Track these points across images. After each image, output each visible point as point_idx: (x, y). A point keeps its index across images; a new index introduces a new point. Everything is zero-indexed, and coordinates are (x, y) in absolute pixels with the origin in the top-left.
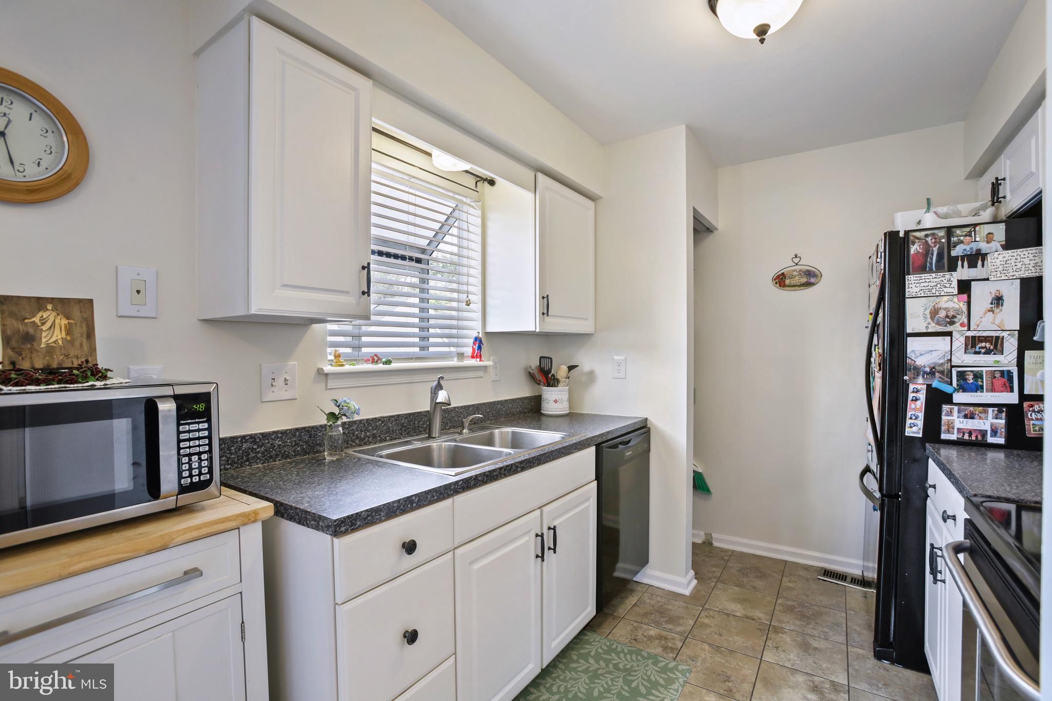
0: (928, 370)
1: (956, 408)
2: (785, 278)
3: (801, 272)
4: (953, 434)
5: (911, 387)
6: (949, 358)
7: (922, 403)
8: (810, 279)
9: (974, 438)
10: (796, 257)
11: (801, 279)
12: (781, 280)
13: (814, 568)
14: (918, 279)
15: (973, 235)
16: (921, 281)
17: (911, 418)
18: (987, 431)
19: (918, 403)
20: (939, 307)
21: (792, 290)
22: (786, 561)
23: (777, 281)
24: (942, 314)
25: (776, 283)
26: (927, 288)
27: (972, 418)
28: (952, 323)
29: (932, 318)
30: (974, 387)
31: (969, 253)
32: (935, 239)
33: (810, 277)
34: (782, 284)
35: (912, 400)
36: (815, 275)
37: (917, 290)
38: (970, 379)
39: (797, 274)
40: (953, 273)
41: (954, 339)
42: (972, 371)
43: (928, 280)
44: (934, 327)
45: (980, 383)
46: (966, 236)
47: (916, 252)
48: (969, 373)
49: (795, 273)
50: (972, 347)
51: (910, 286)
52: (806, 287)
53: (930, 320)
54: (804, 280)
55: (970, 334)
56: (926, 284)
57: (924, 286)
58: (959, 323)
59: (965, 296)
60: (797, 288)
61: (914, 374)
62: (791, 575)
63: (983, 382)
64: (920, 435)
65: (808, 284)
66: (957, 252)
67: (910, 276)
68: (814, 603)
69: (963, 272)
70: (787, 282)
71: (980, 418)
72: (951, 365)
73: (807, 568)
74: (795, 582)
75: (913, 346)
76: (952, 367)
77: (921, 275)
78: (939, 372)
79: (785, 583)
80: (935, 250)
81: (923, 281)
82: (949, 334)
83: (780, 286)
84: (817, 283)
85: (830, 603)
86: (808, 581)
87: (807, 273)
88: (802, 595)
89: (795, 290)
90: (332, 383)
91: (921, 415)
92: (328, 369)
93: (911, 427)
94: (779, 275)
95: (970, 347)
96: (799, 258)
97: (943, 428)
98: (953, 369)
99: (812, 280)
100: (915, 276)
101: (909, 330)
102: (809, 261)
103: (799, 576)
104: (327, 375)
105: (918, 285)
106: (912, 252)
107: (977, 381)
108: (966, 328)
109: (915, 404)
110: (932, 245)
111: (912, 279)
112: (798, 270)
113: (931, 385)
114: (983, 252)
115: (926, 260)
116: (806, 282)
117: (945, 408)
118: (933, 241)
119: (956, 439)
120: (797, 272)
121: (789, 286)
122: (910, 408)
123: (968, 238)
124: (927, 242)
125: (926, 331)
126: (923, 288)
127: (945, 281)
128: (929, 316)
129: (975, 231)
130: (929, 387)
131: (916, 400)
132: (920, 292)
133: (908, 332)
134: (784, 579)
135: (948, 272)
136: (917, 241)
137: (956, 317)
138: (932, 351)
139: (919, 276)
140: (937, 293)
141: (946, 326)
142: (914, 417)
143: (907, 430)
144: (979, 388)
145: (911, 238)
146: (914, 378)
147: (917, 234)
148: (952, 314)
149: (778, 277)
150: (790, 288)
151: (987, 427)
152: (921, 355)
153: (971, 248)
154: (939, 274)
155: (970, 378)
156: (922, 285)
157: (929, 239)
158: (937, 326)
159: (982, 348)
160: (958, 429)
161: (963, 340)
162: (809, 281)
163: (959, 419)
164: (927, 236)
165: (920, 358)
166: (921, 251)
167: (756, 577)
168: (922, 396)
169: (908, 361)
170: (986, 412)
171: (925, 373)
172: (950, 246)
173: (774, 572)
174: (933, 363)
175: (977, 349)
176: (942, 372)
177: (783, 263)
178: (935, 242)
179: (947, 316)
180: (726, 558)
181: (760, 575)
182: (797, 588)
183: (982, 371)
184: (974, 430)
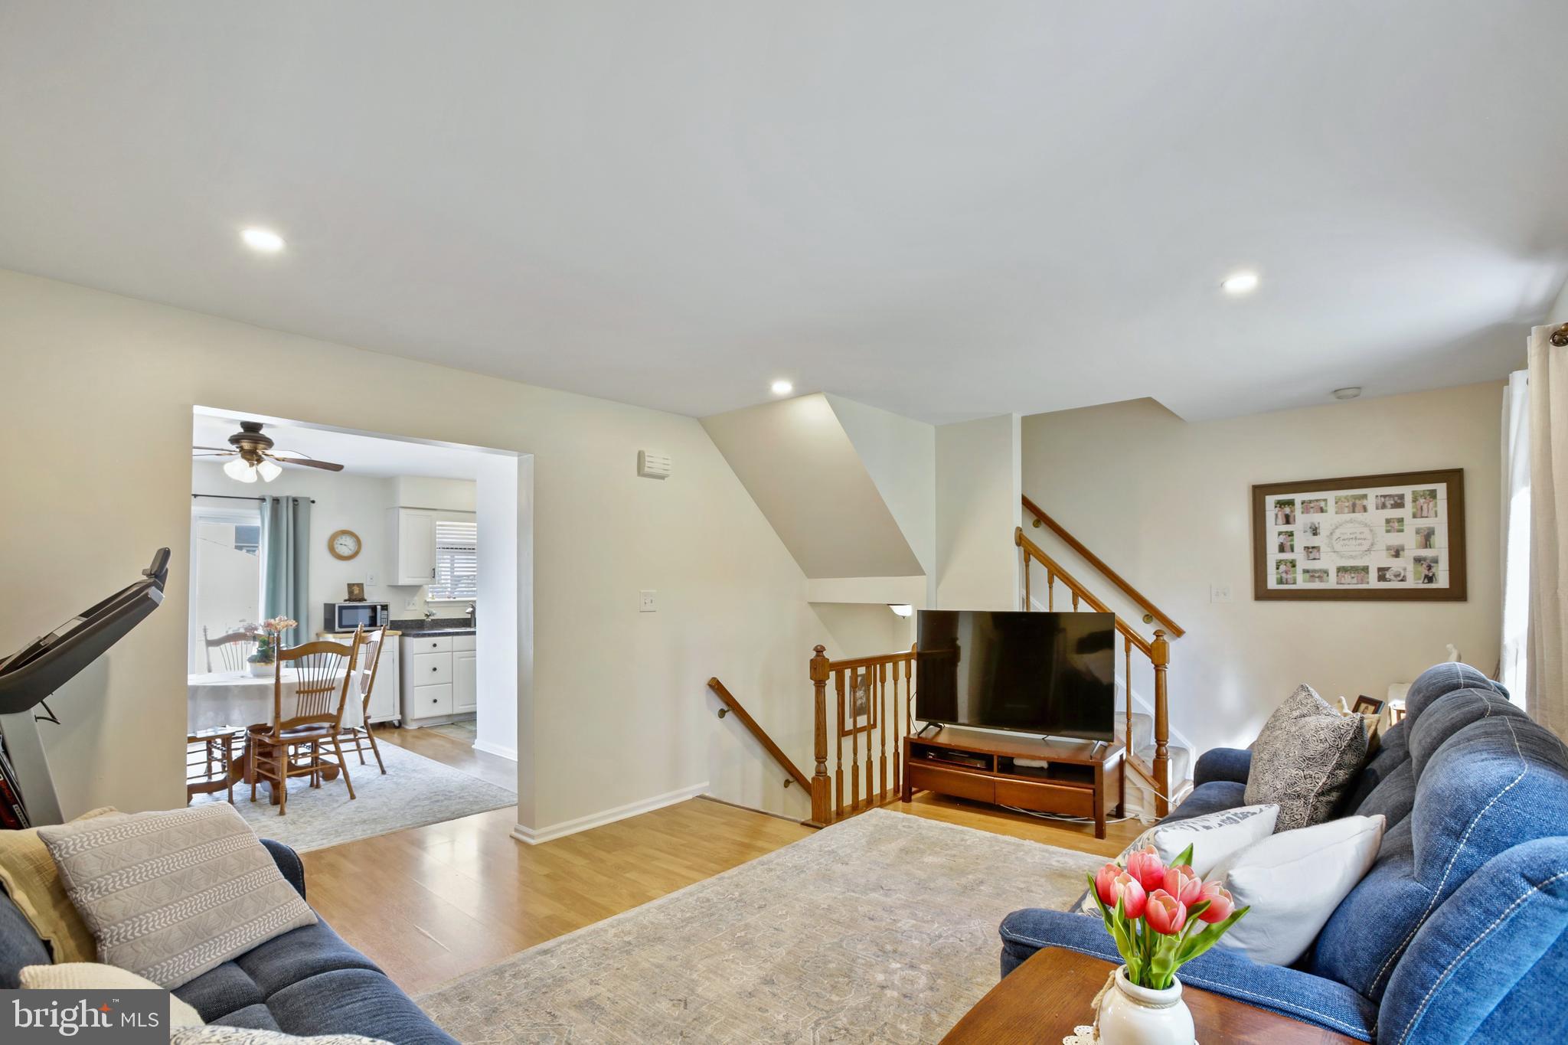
90: (430, 605)
92: (429, 600)
104: (428, 602)
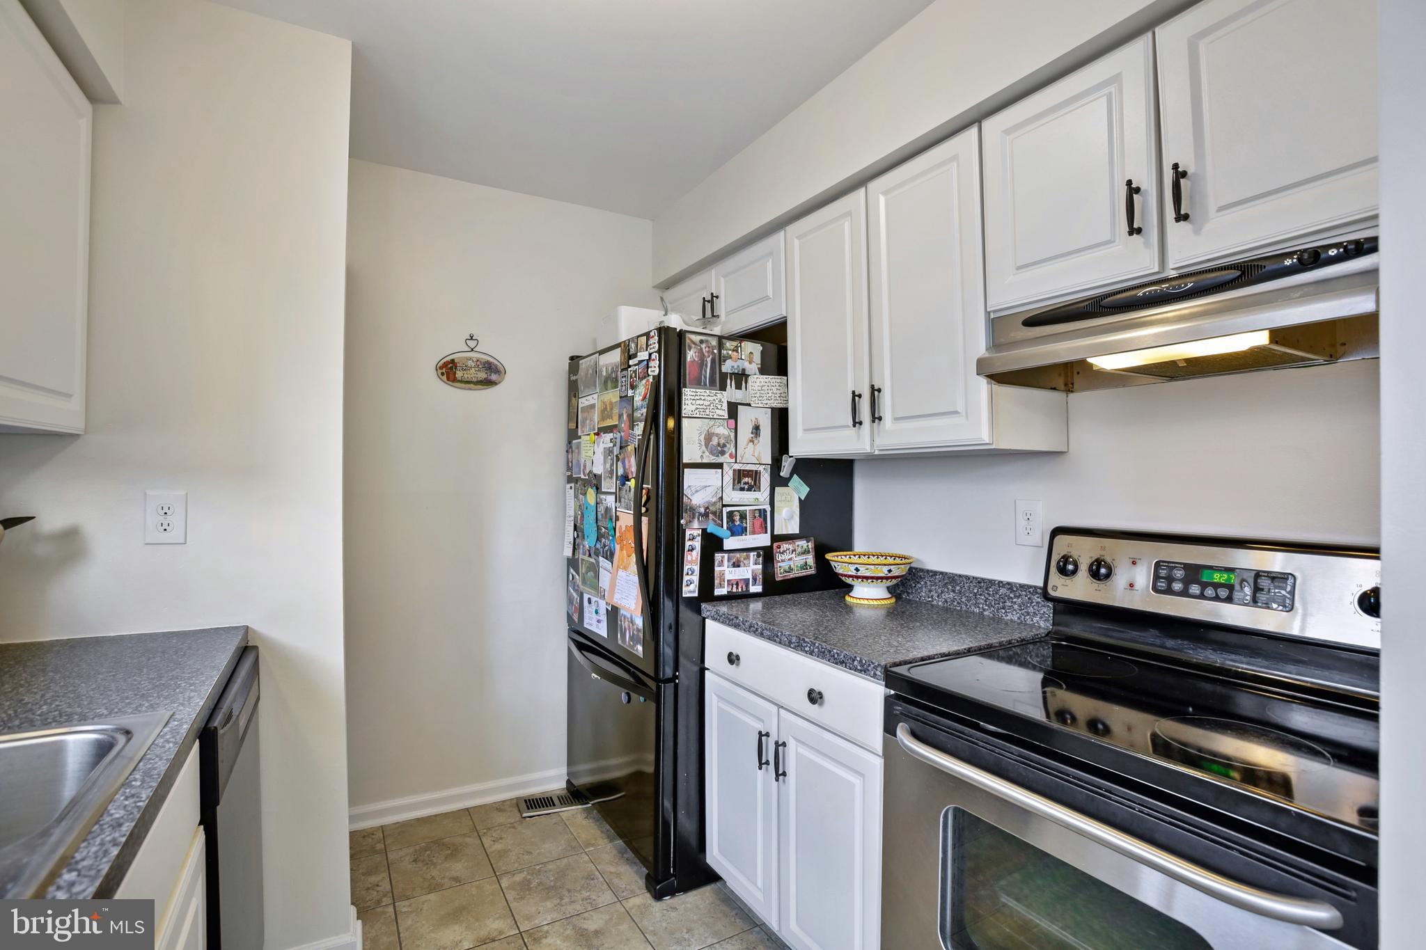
0: (702, 510)
1: (726, 555)
2: (456, 368)
3: (478, 363)
4: (724, 587)
5: (688, 533)
6: (721, 496)
7: (698, 553)
8: (490, 375)
9: (740, 590)
10: (472, 339)
11: (479, 373)
12: (449, 370)
13: (508, 803)
14: (694, 394)
15: (739, 351)
16: (697, 397)
17: (688, 574)
18: (749, 579)
19: (694, 553)
20: (713, 431)
21: (464, 389)
22: (467, 809)
23: (444, 371)
24: (715, 441)
25: (443, 374)
26: (702, 407)
27: (739, 566)
28: (723, 453)
29: (707, 445)
30: (740, 530)
31: (736, 371)
32: (709, 347)
33: (491, 372)
34: (451, 377)
35: (689, 551)
36: (497, 371)
37: (693, 408)
38: (737, 520)
39: (473, 364)
40: (723, 392)
41: (724, 473)
42: (738, 511)
43: (703, 398)
44: (709, 457)
45: (745, 525)
46: (734, 350)
47: (692, 360)
48: (736, 513)
49: (470, 363)
50: (738, 483)
51: (687, 402)
52: (485, 387)
53: (704, 448)
54: (482, 375)
55: (737, 467)
56: (701, 402)
57: (699, 405)
58: (728, 454)
59: (733, 421)
60: (472, 386)
61: (690, 517)
62: (489, 829)
63: (746, 523)
64: (696, 595)
65: (488, 383)
66: (727, 367)
67: (686, 389)
68: (545, 860)
69: (732, 394)
70: (459, 374)
71: (745, 565)
72: (722, 504)
73: (499, 807)
74: (501, 838)
75: (691, 479)
76: (724, 506)
77: (697, 390)
78: (712, 513)
79: (490, 847)
80: (709, 360)
81: (698, 398)
82: (719, 466)
83: (448, 379)
84: (500, 383)
85: (560, 848)
86: (514, 827)
87: (486, 365)
88: (523, 854)
89: (470, 389)
91: (697, 568)
93: (687, 585)
94: (447, 362)
95: (736, 482)
96: (476, 341)
97: (717, 582)
98: (724, 508)
99: (494, 377)
100: (692, 390)
101: (686, 460)
102: (490, 348)
103: (500, 825)
105: (694, 402)
106: (689, 359)
107: (742, 522)
108: (733, 460)
109: (691, 555)
110: (706, 354)
111: (689, 393)
112: (475, 360)
113: (706, 529)
114: (747, 373)
115: (701, 371)
116: (485, 379)
117: (718, 556)
118: (707, 349)
119: (726, 593)
120: (473, 361)
121: (461, 381)
122: (687, 561)
123: (735, 353)
124: (701, 349)
125: (700, 461)
126: (699, 407)
127: (717, 401)
128: (703, 443)
129: (740, 346)
130: (704, 531)
131: (692, 549)
132: (696, 411)
133: (684, 461)
134: (484, 840)
135: (720, 390)
136: (693, 346)
137: (726, 446)
138: (706, 487)
139: (694, 390)
140: (711, 414)
141: (718, 456)
142: (690, 572)
143: (684, 589)
144: (743, 531)
145: (688, 341)
146: (690, 522)
147: (693, 337)
148: (723, 441)
149: (445, 365)
150: (463, 385)
151: (749, 576)
152: (697, 491)
153: (738, 366)
154: (712, 391)
155: (737, 518)
156: (698, 402)
157: (703, 346)
158: (711, 456)
159: (745, 483)
160: (728, 581)
161: (731, 473)
162: (489, 378)
163: (729, 569)
164: (701, 342)
165: (695, 495)
166: (696, 359)
167: (446, 858)
168: (697, 544)
169: (685, 499)
170: (748, 557)
171: (700, 514)
172: (721, 359)
173: (464, 835)
174: (707, 502)
175: (742, 486)
176: (714, 513)
177: (453, 346)
178: (708, 352)
179: (719, 445)
180: (380, 846)
181: (449, 852)
182: (510, 847)
183: (746, 510)
184: (741, 580)
